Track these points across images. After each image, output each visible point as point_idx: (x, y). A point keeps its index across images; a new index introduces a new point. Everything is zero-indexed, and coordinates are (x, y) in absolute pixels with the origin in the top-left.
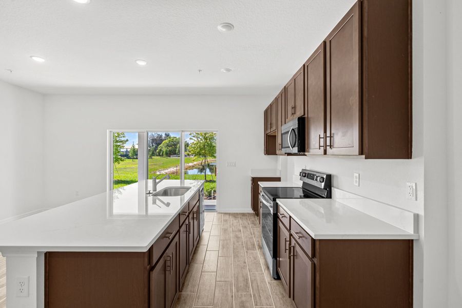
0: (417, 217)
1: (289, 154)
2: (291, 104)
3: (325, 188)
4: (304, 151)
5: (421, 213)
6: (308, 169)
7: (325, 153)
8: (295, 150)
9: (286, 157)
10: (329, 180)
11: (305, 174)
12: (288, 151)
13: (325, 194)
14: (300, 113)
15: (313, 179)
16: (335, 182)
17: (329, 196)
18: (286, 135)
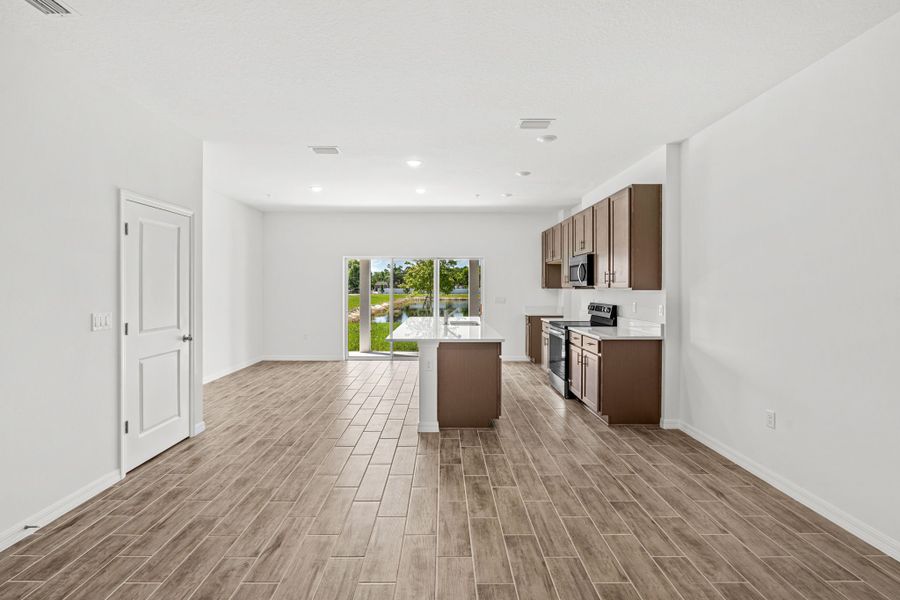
0: (663, 326)
1: (577, 287)
2: (579, 239)
3: (611, 317)
4: (593, 284)
5: (664, 323)
6: (596, 301)
7: (609, 286)
8: (585, 283)
9: (574, 290)
10: (614, 311)
11: (594, 307)
12: (577, 284)
13: (612, 323)
14: (588, 250)
15: (600, 310)
16: (620, 312)
17: (615, 324)
18: (575, 269)
